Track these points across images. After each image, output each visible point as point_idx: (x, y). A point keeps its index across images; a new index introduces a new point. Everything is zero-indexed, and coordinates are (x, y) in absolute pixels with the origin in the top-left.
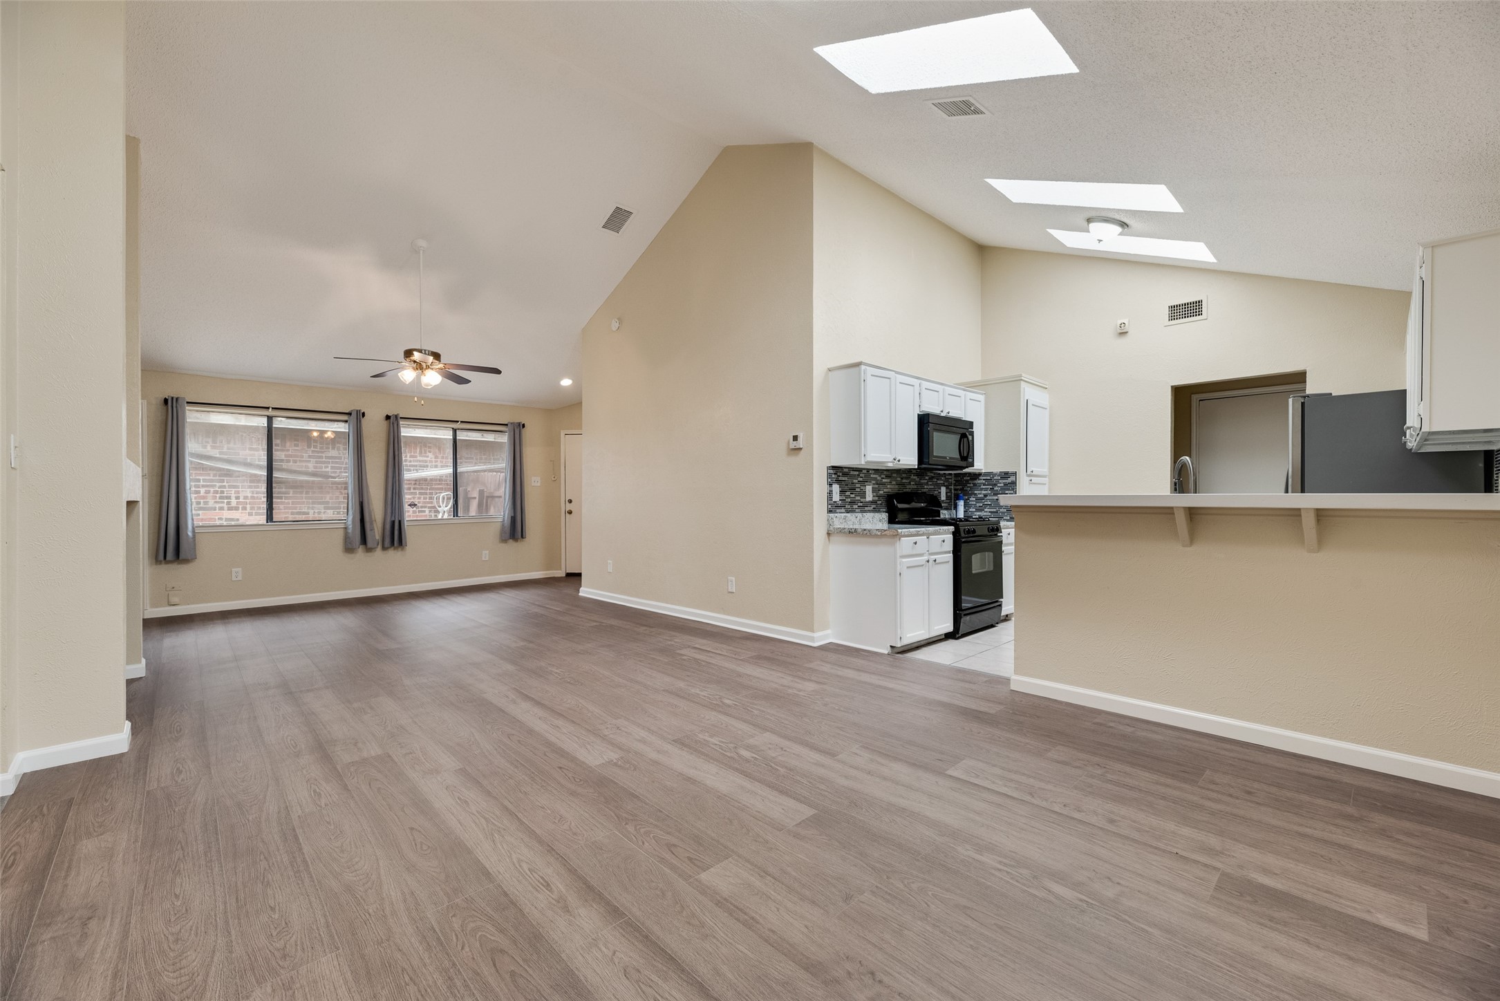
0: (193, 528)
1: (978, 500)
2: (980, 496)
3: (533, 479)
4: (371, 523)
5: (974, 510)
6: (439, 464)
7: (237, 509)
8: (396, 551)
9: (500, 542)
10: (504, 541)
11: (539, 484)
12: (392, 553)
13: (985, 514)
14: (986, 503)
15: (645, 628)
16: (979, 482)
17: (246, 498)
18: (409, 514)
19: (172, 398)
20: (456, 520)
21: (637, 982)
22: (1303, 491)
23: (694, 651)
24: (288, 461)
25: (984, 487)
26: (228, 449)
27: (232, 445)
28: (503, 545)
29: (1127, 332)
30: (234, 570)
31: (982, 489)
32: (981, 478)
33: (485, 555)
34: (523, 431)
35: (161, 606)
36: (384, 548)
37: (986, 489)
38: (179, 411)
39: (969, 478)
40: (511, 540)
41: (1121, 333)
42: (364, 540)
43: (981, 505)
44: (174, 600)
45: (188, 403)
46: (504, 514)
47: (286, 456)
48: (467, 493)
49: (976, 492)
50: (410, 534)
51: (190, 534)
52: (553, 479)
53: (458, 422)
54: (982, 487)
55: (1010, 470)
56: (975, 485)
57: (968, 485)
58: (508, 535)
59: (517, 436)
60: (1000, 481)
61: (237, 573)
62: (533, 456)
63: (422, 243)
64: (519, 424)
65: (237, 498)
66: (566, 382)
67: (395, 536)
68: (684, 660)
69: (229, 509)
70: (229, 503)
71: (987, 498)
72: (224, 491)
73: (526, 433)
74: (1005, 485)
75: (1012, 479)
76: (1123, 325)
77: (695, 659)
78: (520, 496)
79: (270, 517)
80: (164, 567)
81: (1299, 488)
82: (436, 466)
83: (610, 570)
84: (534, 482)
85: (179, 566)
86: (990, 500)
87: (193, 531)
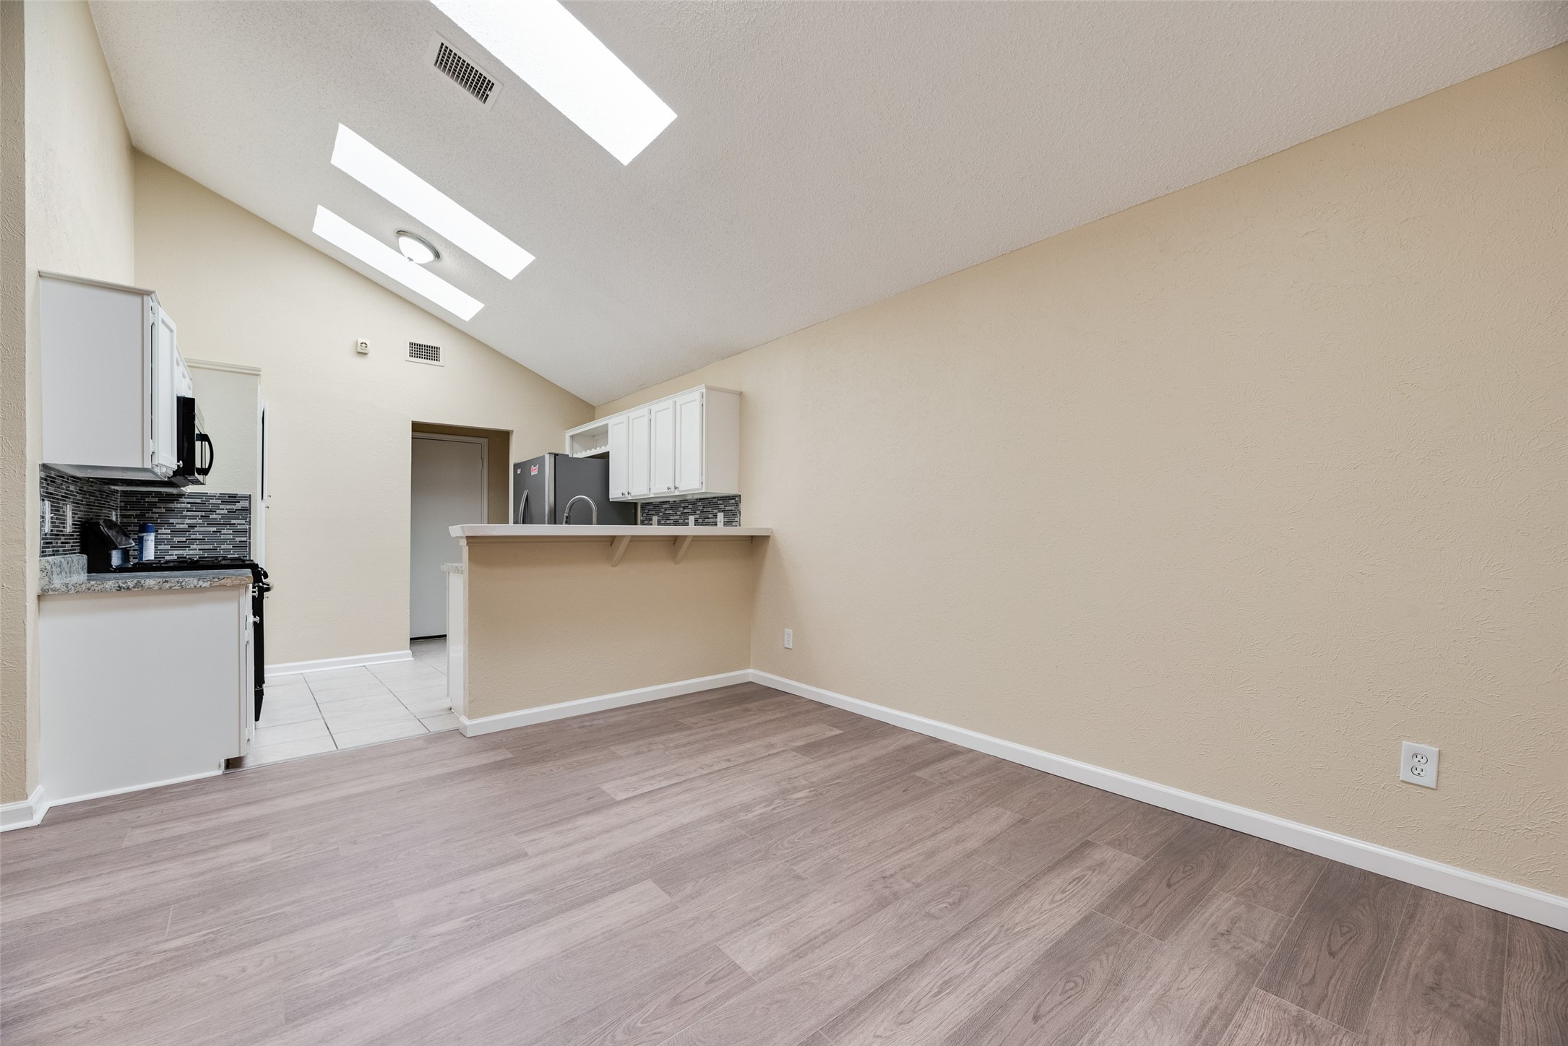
1: (175, 532)
2: (182, 526)
5: (169, 547)
13: (191, 552)
14: (192, 537)
16: (179, 506)
21: (914, 1012)
22: (555, 524)
25: (189, 514)
29: (366, 354)
31: (185, 517)
32: (182, 500)
37: (194, 517)
39: (156, 500)
41: (359, 353)
43: (184, 539)
49: (171, 521)
54: (185, 513)
55: (240, 491)
56: (170, 510)
57: (155, 510)
60: (221, 507)
71: (196, 529)
74: (230, 511)
75: (245, 504)
76: (364, 345)
81: (553, 521)
86: (201, 533)
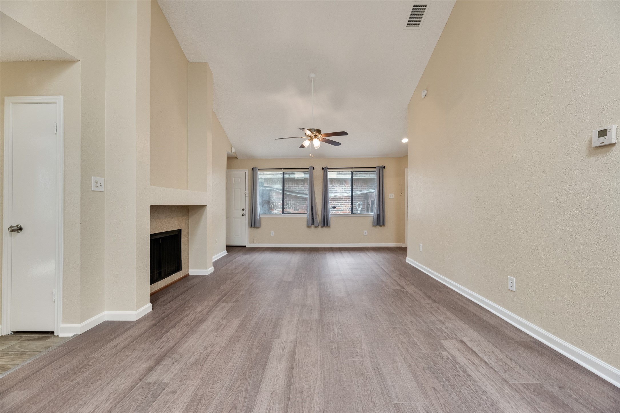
0: (259, 215)
3: (390, 194)
4: (316, 216)
6: (358, 190)
7: (290, 208)
8: (326, 228)
9: (373, 227)
10: (374, 226)
11: (393, 197)
12: (324, 228)
15: (429, 301)
17: (293, 204)
18: (331, 213)
19: (254, 168)
20: (353, 215)
23: (458, 345)
24: (305, 190)
26: (288, 187)
27: (289, 185)
28: (374, 228)
30: (271, 232)
33: (365, 233)
34: (384, 170)
35: (252, 243)
36: (322, 227)
38: (256, 173)
40: (378, 226)
42: (313, 222)
44: (255, 241)
45: (258, 169)
46: (374, 213)
47: (305, 188)
48: (368, 202)
50: (332, 222)
51: (258, 218)
52: (401, 195)
53: (352, 168)
58: (376, 223)
59: (381, 173)
61: (272, 233)
62: (390, 183)
63: (313, 75)
64: (382, 167)
65: (291, 204)
66: (405, 140)
67: (325, 222)
68: (442, 358)
69: (289, 208)
70: (288, 206)
72: (287, 202)
73: (386, 172)
77: (455, 360)
78: (382, 203)
79: (283, 212)
80: (252, 229)
82: (357, 191)
83: (421, 249)
84: (390, 196)
85: (257, 229)
87: (260, 217)
